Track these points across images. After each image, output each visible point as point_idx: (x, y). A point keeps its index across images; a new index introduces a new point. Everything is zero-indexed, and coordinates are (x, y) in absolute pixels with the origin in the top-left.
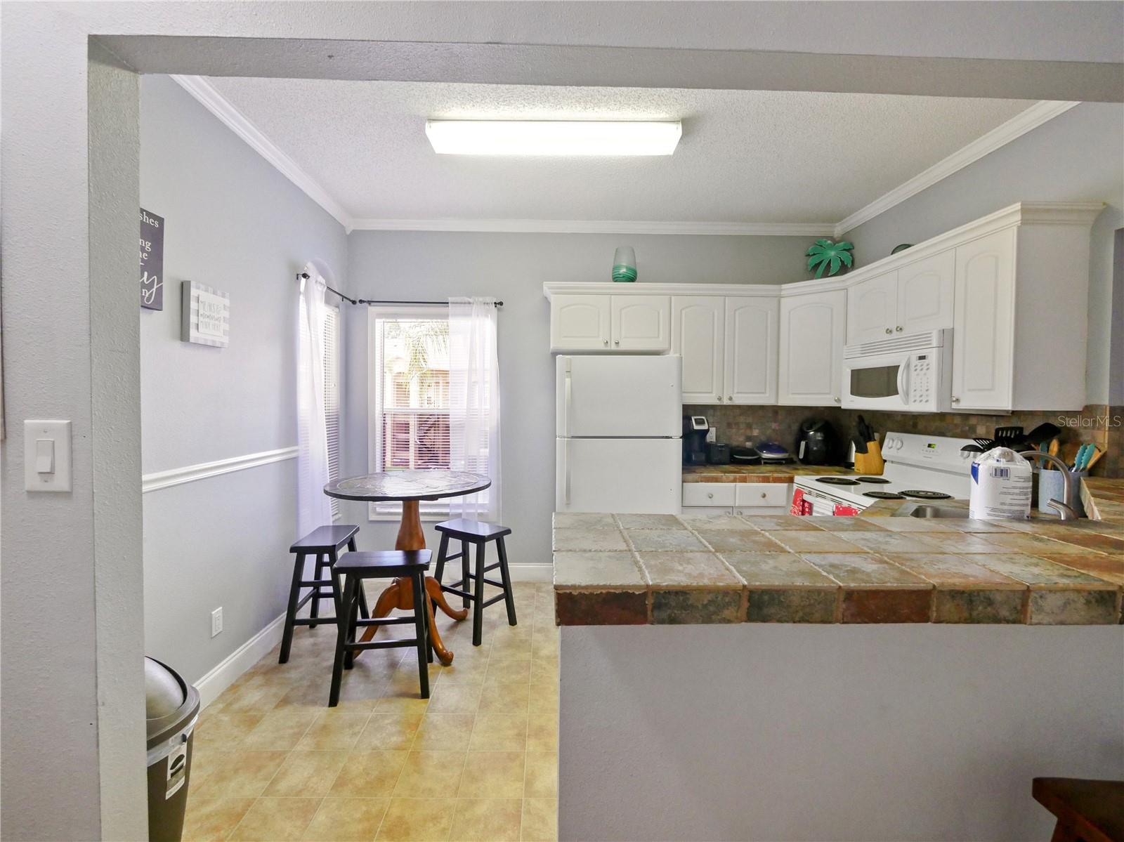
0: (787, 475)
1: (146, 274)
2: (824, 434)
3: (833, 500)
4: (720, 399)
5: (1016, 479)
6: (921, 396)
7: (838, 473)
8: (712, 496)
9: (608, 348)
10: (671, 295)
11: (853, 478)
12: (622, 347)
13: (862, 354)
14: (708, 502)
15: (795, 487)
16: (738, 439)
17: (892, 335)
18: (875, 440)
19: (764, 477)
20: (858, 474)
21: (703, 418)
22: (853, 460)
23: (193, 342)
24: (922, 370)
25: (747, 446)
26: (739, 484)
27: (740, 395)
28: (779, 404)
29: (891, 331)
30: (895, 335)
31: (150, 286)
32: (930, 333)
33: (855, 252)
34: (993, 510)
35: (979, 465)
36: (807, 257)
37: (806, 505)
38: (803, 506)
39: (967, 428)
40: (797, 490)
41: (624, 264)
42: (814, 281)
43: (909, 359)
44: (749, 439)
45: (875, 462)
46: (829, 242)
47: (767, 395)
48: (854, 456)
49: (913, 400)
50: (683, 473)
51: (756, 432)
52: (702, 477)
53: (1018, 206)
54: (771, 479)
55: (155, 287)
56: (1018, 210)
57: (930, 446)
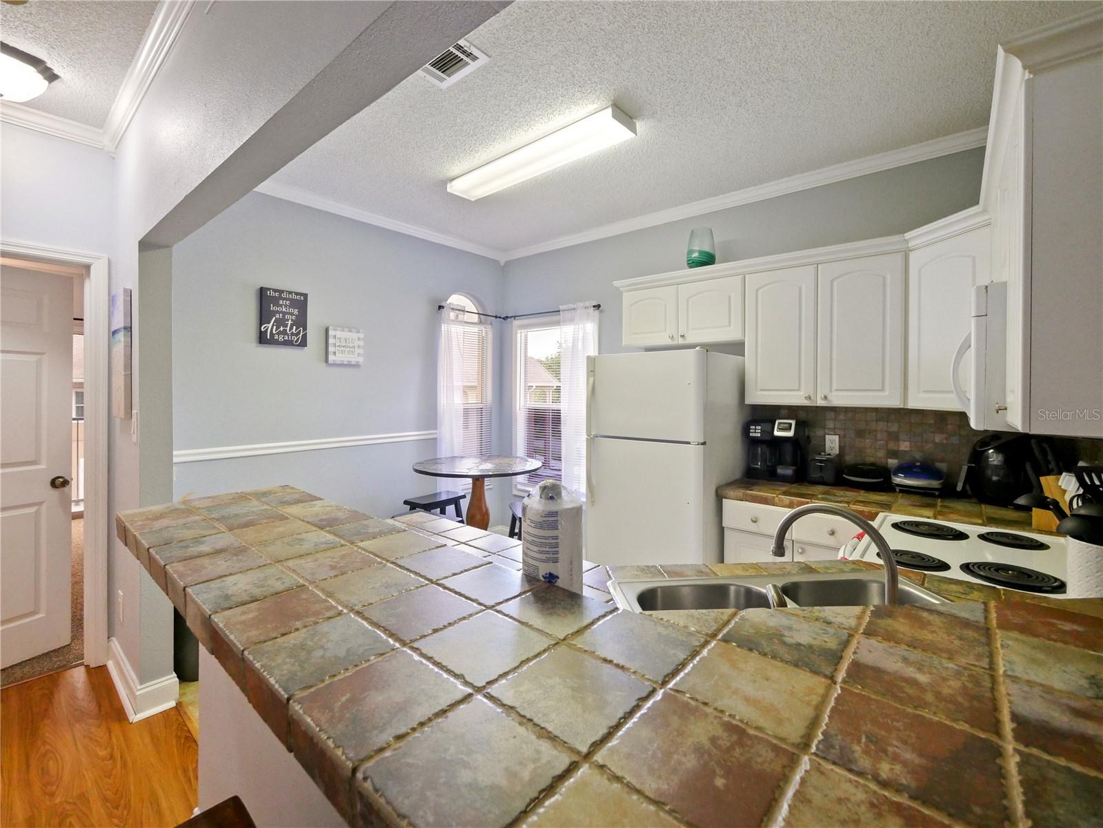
1: (295, 327)
4: (809, 398)
8: (757, 520)
9: (675, 343)
10: (744, 274)
12: (689, 340)
16: (874, 452)
23: (331, 363)
25: (889, 465)
27: (842, 393)
28: (909, 407)
31: (297, 334)
41: (698, 248)
44: (894, 454)
47: (886, 393)
51: (904, 446)
52: (746, 495)
55: (301, 334)
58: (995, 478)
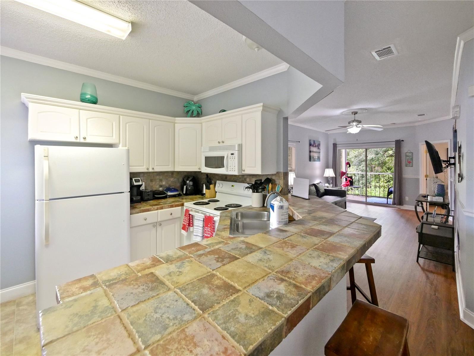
0: (181, 203)
2: (193, 182)
3: (202, 213)
4: (148, 169)
5: (286, 209)
6: (232, 169)
7: (200, 199)
8: (146, 219)
9: (78, 141)
10: (120, 115)
11: (206, 200)
12: (88, 141)
13: (209, 150)
14: (145, 222)
15: (185, 208)
16: (156, 186)
17: (220, 144)
18: (213, 184)
19: (171, 205)
20: (207, 198)
21: (139, 178)
22: (204, 192)
24: (232, 159)
25: (160, 190)
26: (159, 211)
27: (157, 167)
28: (175, 171)
29: (220, 143)
30: (221, 144)
32: (235, 145)
33: (202, 108)
34: (279, 222)
35: (274, 204)
36: (185, 107)
37: (191, 216)
38: (189, 217)
39: (244, 179)
40: (186, 209)
41: (89, 93)
42: (187, 118)
43: (228, 154)
44: (161, 186)
45: (213, 192)
46: (193, 103)
47: (170, 166)
48: (205, 191)
49: (229, 170)
50: (130, 210)
51: (164, 183)
52: (140, 210)
53: (262, 104)
54: (174, 206)
56: (262, 106)
57: (232, 186)
58: (189, 188)
